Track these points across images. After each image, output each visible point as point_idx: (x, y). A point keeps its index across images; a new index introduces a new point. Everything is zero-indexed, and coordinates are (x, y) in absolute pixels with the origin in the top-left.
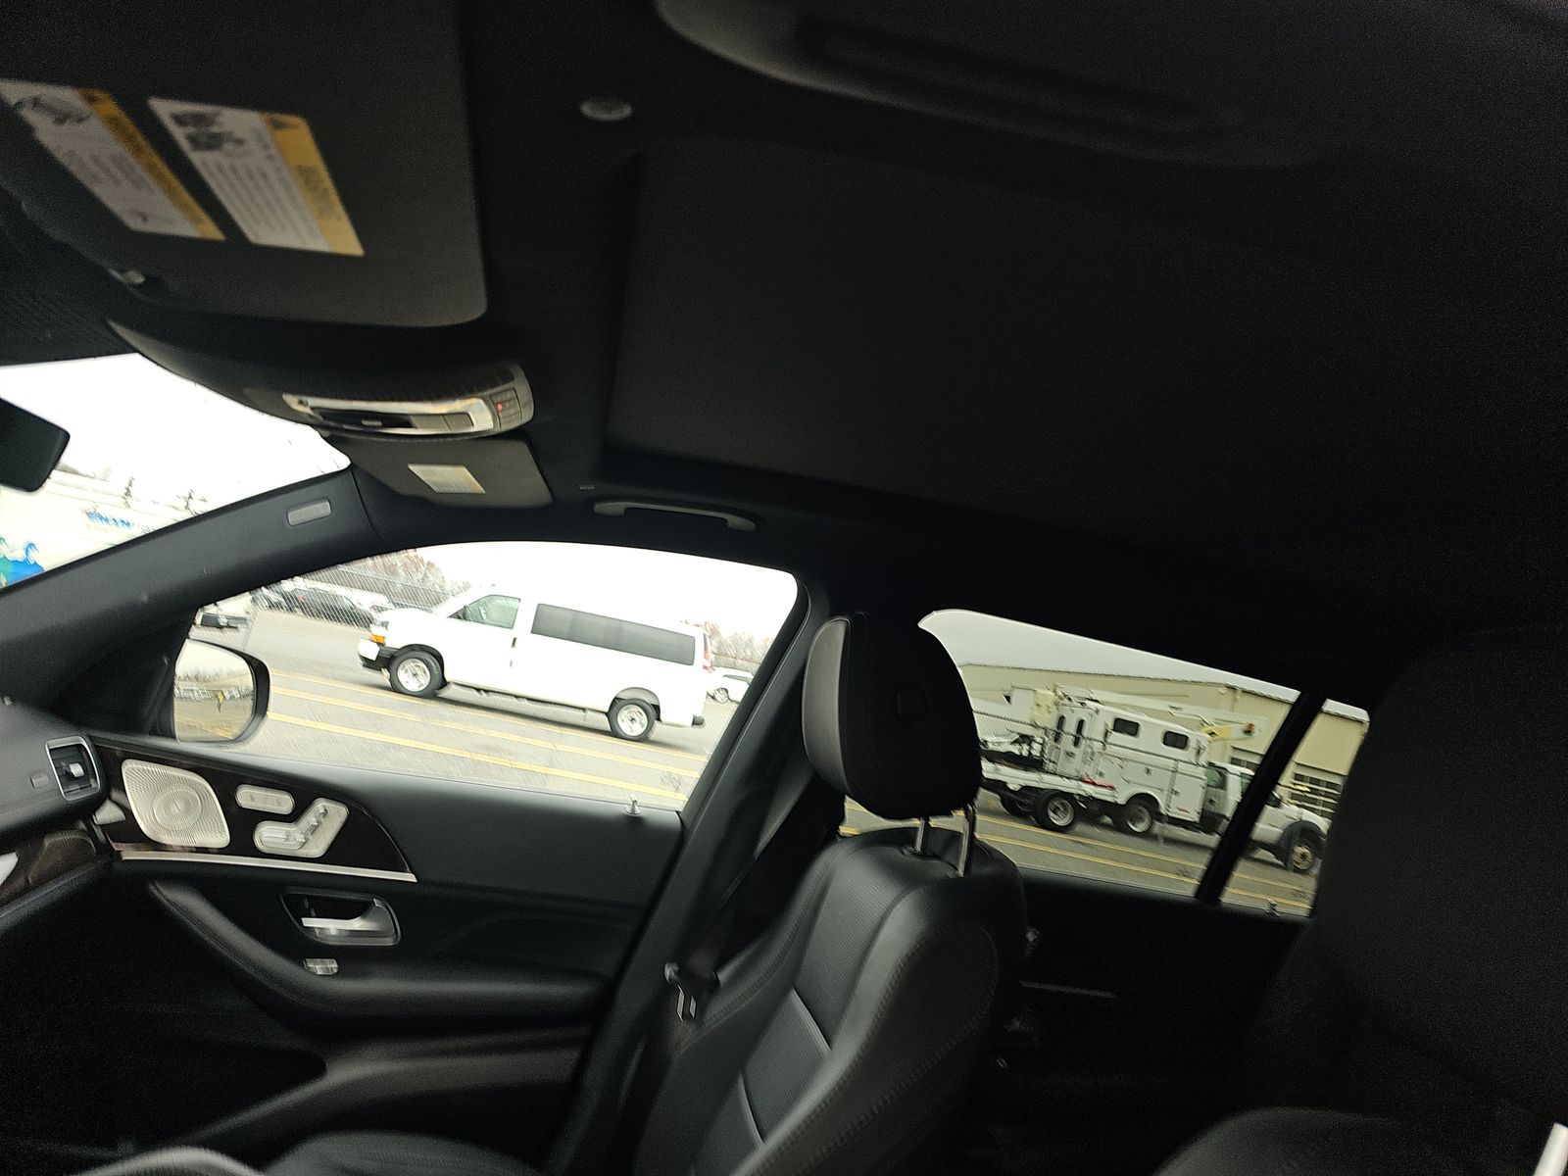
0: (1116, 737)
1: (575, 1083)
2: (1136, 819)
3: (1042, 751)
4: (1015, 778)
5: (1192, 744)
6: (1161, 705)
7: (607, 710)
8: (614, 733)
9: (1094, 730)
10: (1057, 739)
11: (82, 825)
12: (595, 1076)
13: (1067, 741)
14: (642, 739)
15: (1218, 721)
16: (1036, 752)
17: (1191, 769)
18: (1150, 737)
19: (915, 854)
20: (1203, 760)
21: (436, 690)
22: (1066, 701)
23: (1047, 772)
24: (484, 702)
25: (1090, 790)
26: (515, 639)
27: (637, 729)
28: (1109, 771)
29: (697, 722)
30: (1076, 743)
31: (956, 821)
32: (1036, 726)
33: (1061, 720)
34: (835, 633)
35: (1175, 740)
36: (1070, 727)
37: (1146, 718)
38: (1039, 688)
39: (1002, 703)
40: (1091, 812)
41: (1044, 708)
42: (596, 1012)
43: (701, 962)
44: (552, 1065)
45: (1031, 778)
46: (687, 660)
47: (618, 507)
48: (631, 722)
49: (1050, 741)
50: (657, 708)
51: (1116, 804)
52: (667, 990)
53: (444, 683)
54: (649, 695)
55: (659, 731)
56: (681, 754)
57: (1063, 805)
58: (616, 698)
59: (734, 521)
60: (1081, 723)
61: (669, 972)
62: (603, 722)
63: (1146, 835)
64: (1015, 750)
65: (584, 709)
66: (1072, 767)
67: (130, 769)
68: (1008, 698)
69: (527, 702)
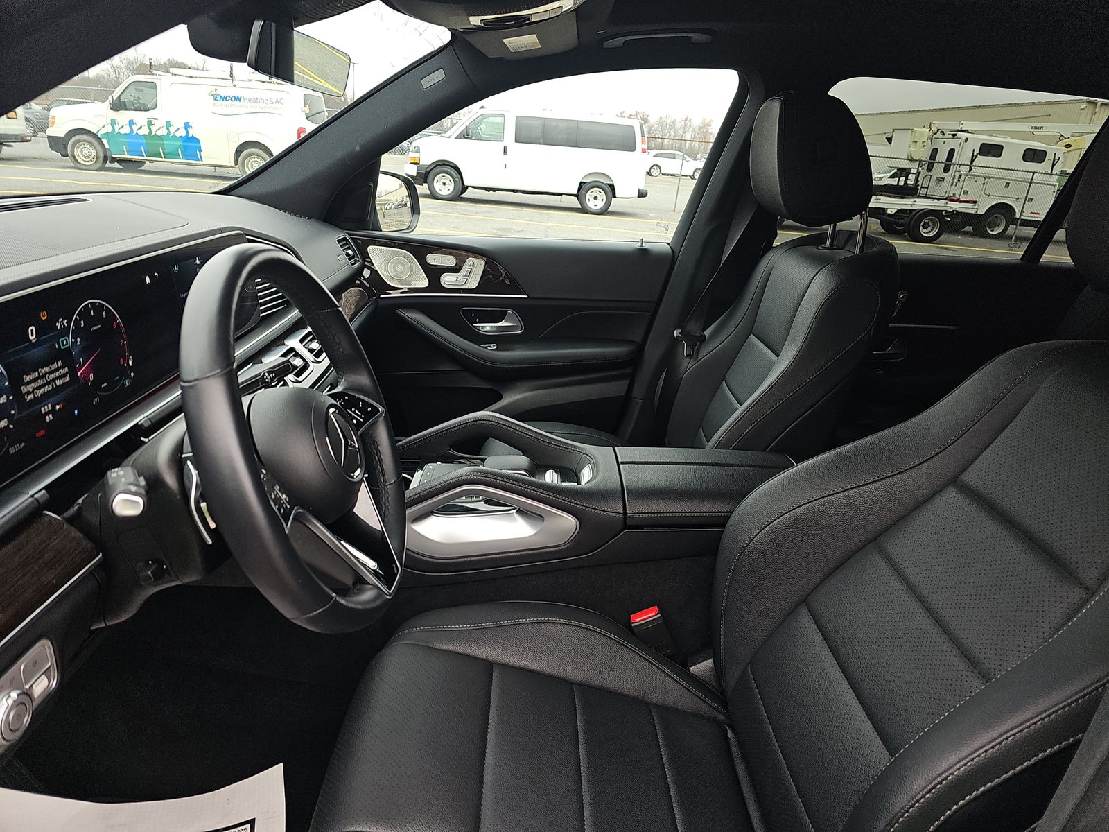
0: (981, 160)
1: (627, 398)
2: (993, 226)
3: (917, 180)
4: (892, 205)
5: (1049, 157)
6: (1024, 127)
7: (576, 192)
8: (584, 210)
9: (962, 157)
10: (930, 169)
11: (357, 282)
12: (639, 391)
13: (938, 169)
14: (604, 212)
15: (1074, 134)
16: (911, 182)
17: (1046, 178)
18: (1012, 157)
19: (827, 249)
20: (1057, 170)
21: (459, 194)
22: (939, 135)
23: (920, 197)
24: (493, 197)
25: (955, 206)
26: (505, 148)
27: (600, 204)
28: (973, 188)
29: (642, 194)
30: (946, 170)
31: (855, 223)
32: (912, 160)
33: (935, 152)
34: (773, 109)
35: (1033, 156)
36: (942, 156)
37: (1009, 140)
38: (916, 127)
39: (885, 145)
40: (953, 223)
41: (920, 144)
42: (634, 361)
43: (693, 327)
44: (615, 388)
45: (906, 203)
46: (631, 147)
47: (619, 41)
48: (595, 200)
49: (923, 170)
50: (612, 187)
51: (976, 215)
52: (675, 342)
53: (465, 189)
54: (606, 178)
55: (615, 204)
56: (632, 219)
57: (931, 220)
58: (581, 183)
59: (696, 37)
60: (952, 152)
61: (676, 333)
62: (574, 202)
63: (1001, 236)
64: (894, 182)
65: (560, 194)
66: (941, 190)
67: (372, 250)
68: (889, 140)
69: (520, 193)
